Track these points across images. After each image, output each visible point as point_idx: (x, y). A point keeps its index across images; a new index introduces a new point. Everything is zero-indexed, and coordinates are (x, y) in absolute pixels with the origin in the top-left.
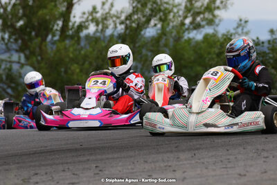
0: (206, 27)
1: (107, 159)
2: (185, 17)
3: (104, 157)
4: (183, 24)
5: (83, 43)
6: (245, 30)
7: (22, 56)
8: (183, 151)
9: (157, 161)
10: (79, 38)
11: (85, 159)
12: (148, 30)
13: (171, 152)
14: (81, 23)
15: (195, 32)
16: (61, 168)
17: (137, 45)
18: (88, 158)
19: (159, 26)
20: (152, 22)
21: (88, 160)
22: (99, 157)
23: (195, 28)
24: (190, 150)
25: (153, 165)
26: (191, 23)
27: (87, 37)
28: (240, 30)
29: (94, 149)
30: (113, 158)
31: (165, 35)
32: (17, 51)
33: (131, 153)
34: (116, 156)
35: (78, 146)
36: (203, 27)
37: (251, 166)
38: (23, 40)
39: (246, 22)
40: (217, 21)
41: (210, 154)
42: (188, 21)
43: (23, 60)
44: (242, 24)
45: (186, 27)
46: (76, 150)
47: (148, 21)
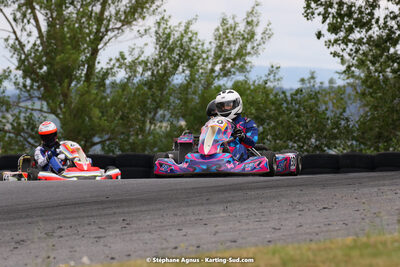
0: (237, 73)
1: (136, 212)
2: (215, 64)
3: (132, 209)
4: (212, 70)
5: (108, 91)
6: (277, 77)
7: (45, 103)
8: (215, 203)
9: (188, 214)
10: (104, 85)
11: (111, 212)
12: (176, 76)
13: (202, 204)
14: (108, 69)
15: (225, 79)
16: (86, 221)
17: (165, 93)
18: (115, 210)
19: (187, 72)
20: (180, 68)
21: (115, 213)
22: (126, 210)
23: (225, 75)
24: (222, 202)
25: (183, 218)
26: (221, 70)
27: (113, 84)
28: (271, 77)
29: (121, 201)
30: (141, 211)
31: (194, 81)
32: (39, 98)
33: (159, 206)
34: (144, 208)
35: (104, 199)
36: (234, 74)
37: (286, 219)
38: (45, 87)
39: (277, 68)
40: (248, 67)
41: (243, 207)
42: (218, 68)
43: (45, 108)
44: (274, 70)
45: (216, 74)
46: (102, 202)
47: (176, 67)
